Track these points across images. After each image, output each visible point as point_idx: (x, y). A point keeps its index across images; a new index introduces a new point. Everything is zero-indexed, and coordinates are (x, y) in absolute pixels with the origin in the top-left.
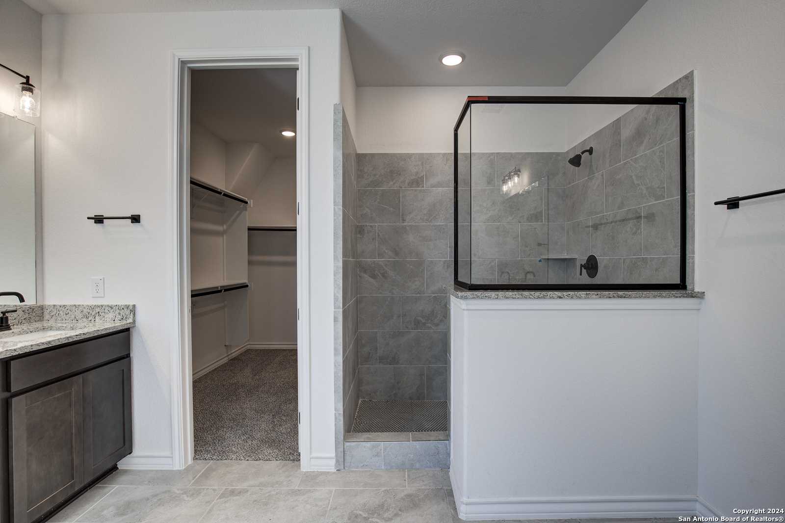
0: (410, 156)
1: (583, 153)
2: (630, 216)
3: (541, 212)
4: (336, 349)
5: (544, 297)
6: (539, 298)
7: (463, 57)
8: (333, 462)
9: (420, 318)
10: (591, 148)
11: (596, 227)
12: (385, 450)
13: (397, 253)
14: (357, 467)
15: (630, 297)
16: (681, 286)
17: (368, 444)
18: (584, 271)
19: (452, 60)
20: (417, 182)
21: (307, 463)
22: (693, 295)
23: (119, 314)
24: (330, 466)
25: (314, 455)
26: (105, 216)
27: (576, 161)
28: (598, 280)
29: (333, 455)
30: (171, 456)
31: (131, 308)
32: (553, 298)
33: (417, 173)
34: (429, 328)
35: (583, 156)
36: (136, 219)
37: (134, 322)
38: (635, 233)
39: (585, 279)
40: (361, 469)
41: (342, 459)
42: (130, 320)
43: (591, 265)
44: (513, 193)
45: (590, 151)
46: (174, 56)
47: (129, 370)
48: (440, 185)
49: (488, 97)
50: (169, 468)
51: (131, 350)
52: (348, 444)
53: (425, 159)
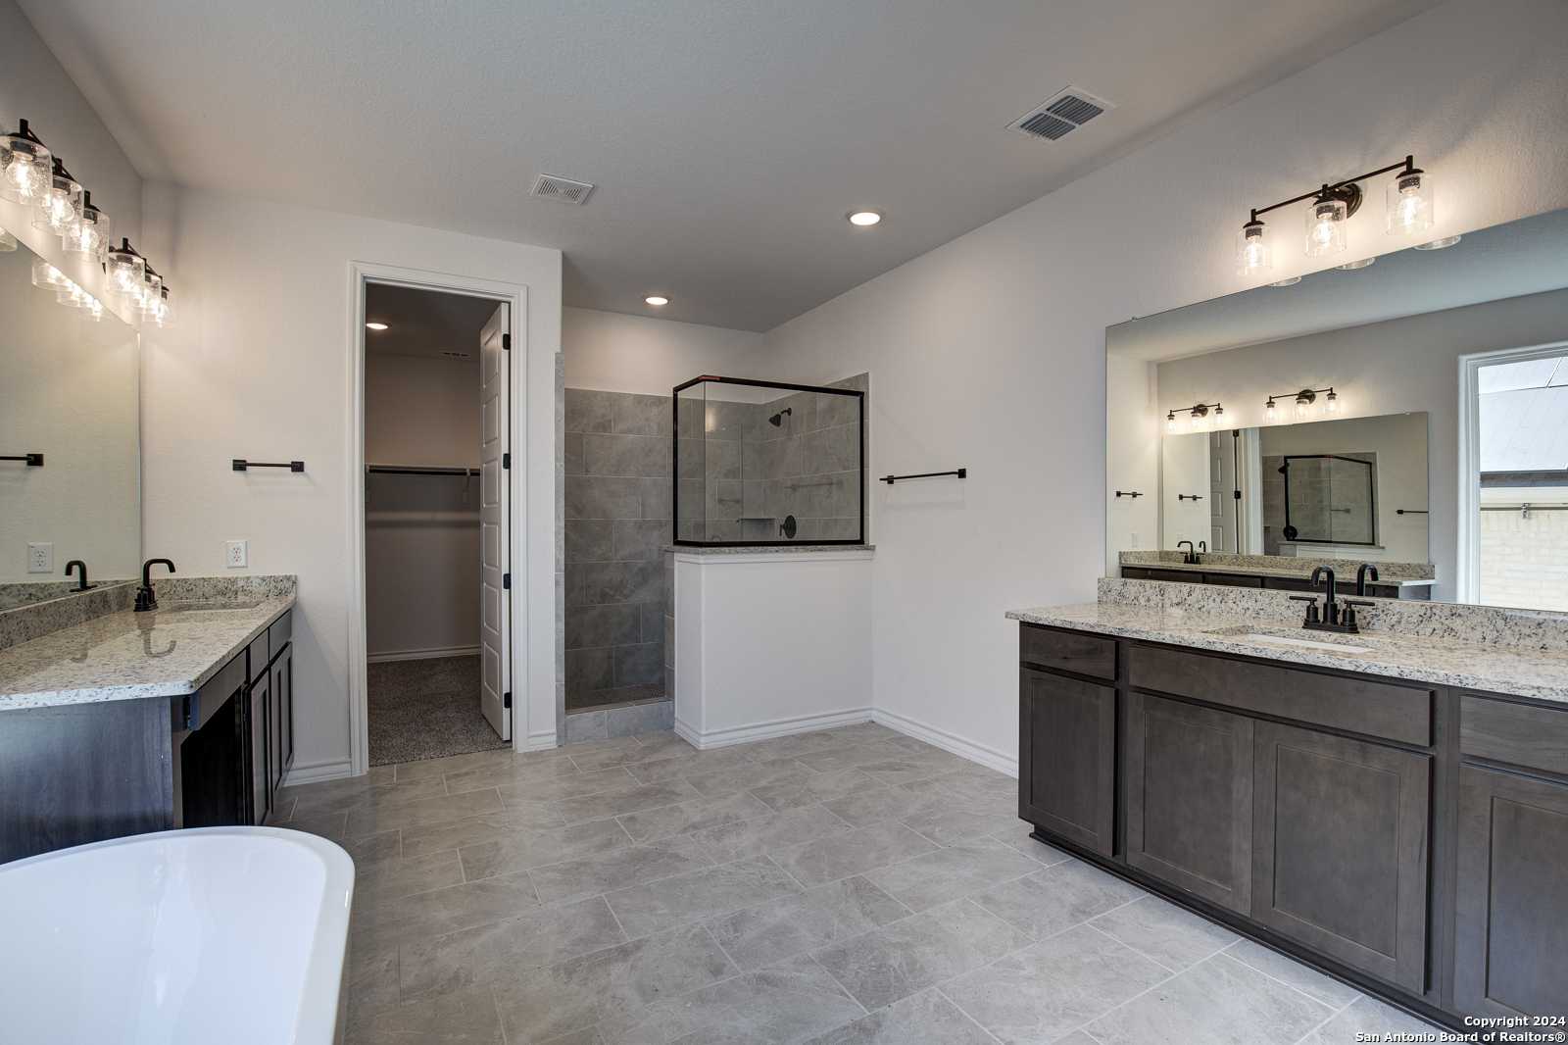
0: (595, 394)
1: (782, 413)
2: (824, 481)
4: (557, 616)
5: (765, 552)
6: (761, 552)
7: (670, 300)
8: (554, 738)
9: (607, 590)
10: (791, 409)
11: (794, 488)
12: (609, 717)
14: (579, 741)
15: (826, 550)
16: (861, 542)
17: (591, 714)
18: (783, 531)
19: (657, 301)
20: (604, 426)
21: (522, 744)
22: (868, 548)
23: (276, 587)
24: (550, 742)
25: (531, 733)
26: (249, 462)
27: (776, 420)
28: (796, 538)
29: (554, 730)
30: (349, 760)
31: (294, 579)
32: (771, 552)
33: (603, 416)
34: (619, 601)
35: (783, 416)
36: (297, 467)
37: (297, 596)
38: (828, 497)
39: (784, 538)
40: (583, 742)
41: (563, 735)
42: (292, 596)
43: (790, 525)
45: (789, 412)
47: (290, 660)
48: (630, 431)
49: (721, 378)
50: (347, 775)
51: (290, 635)
52: (569, 717)
53: (614, 399)
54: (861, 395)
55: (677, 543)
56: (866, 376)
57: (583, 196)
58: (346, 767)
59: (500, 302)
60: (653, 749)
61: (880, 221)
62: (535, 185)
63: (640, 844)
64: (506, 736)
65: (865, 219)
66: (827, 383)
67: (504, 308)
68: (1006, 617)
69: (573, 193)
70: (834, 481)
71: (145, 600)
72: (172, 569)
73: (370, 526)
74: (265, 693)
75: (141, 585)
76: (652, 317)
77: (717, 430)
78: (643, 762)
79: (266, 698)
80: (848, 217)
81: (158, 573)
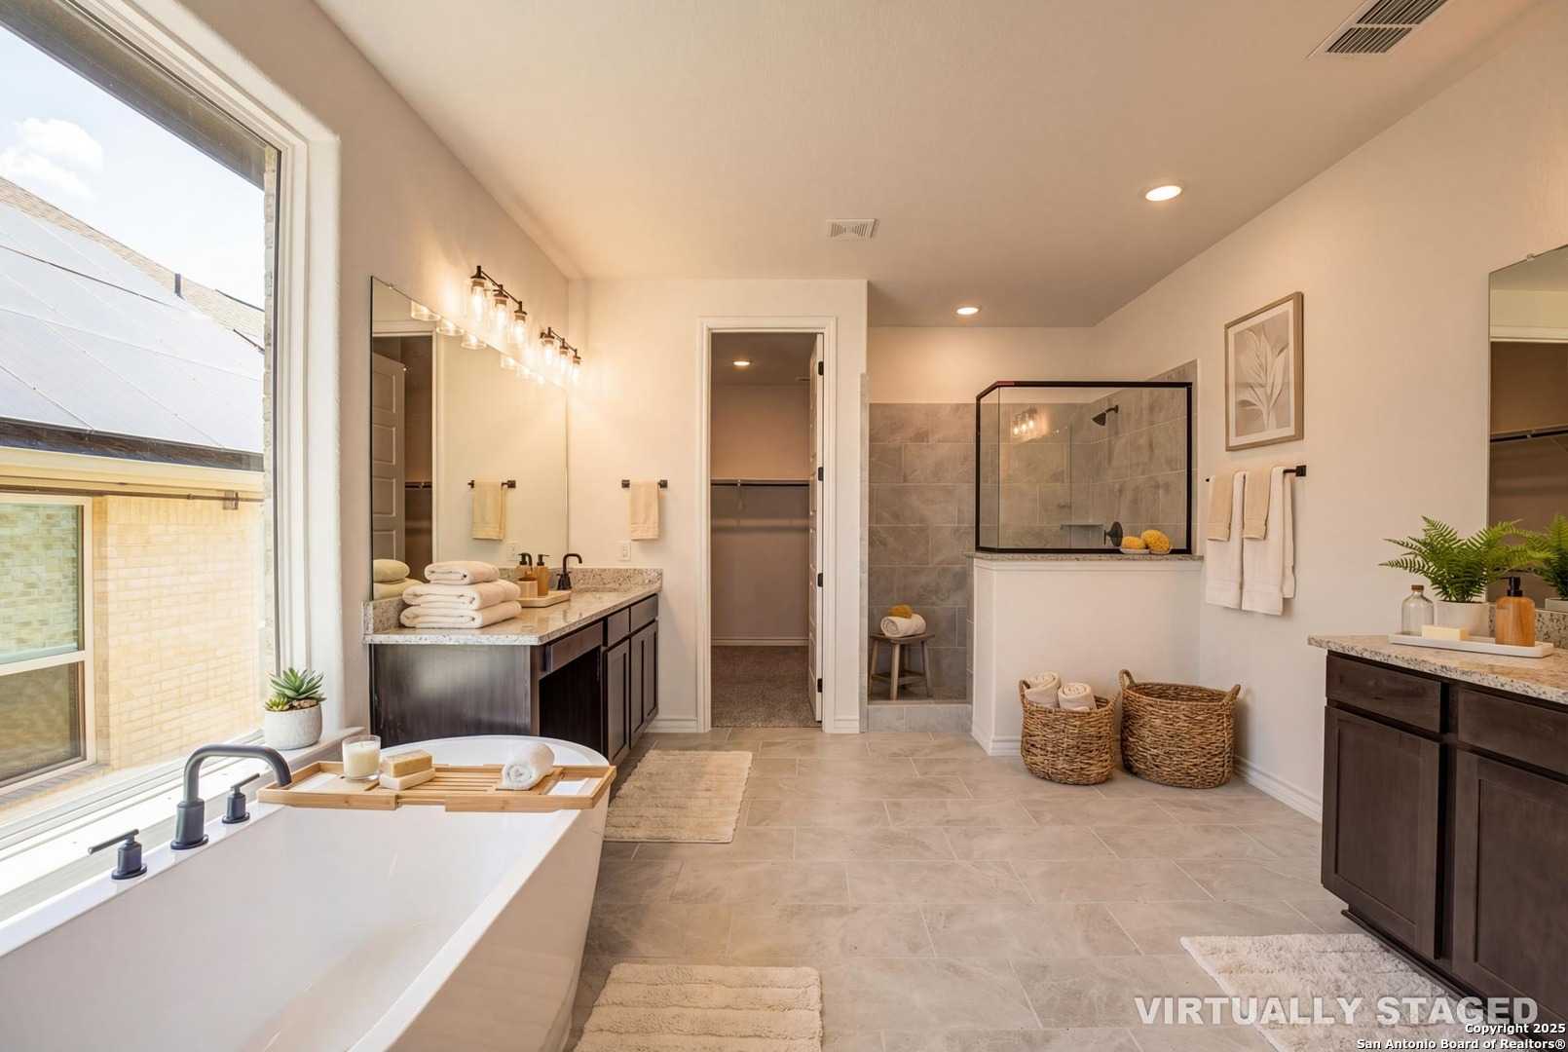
0: (914, 407)
1: (1107, 411)
2: (1151, 484)
3: (1063, 472)
7: (980, 308)
8: (857, 724)
9: (922, 593)
10: (1117, 407)
11: (1122, 492)
12: (908, 713)
13: (896, 516)
14: (880, 730)
16: (1188, 551)
17: (891, 707)
18: (1108, 538)
19: (968, 311)
20: (921, 437)
21: (829, 727)
22: (1196, 559)
23: (648, 577)
24: (854, 728)
25: (838, 717)
27: (1100, 419)
29: (857, 718)
30: (697, 721)
31: (658, 573)
33: (922, 427)
34: (933, 604)
35: (1108, 415)
36: (663, 485)
37: (661, 587)
38: (1155, 501)
40: (884, 732)
41: (865, 722)
42: (658, 585)
43: (1116, 532)
44: (1029, 437)
45: (1116, 409)
46: (702, 324)
47: (655, 634)
48: (944, 440)
49: (1015, 382)
50: (694, 731)
51: (657, 615)
52: (870, 707)
53: (932, 410)
54: (1188, 386)
55: (979, 549)
56: (1193, 364)
57: (869, 229)
58: (693, 724)
59: (816, 334)
60: (942, 748)
61: (1182, 193)
62: (827, 230)
63: (894, 828)
64: (818, 719)
65: (1163, 194)
66: (1149, 377)
67: (819, 337)
68: (1310, 643)
69: (859, 230)
70: (1161, 483)
71: (564, 581)
72: (580, 562)
73: (715, 531)
74: (625, 655)
75: (561, 572)
76: (964, 326)
77: (1051, 434)
78: (929, 757)
79: (627, 661)
80: (1143, 194)
81: (573, 563)
